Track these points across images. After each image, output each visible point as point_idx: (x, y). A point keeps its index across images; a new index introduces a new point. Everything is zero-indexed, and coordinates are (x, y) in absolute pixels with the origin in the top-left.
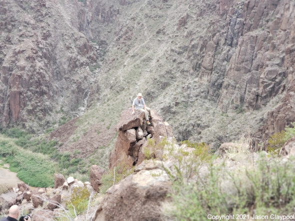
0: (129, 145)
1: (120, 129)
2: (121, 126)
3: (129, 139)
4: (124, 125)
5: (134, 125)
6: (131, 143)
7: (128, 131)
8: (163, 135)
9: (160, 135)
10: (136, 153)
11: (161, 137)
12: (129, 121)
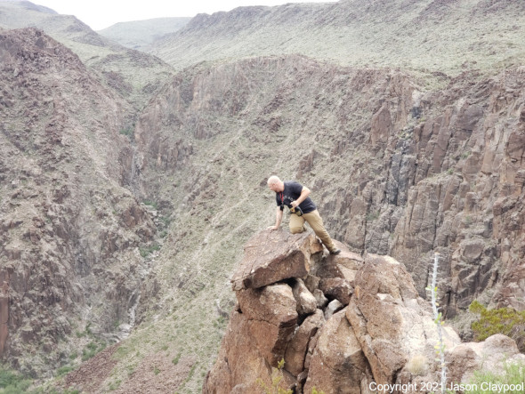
0: (275, 331)
1: (247, 283)
2: (248, 271)
3: (276, 312)
4: (259, 271)
5: (285, 271)
6: (284, 325)
7: (270, 289)
8: (388, 291)
9: (379, 291)
10: (298, 359)
11: (382, 297)
12: (271, 258)
